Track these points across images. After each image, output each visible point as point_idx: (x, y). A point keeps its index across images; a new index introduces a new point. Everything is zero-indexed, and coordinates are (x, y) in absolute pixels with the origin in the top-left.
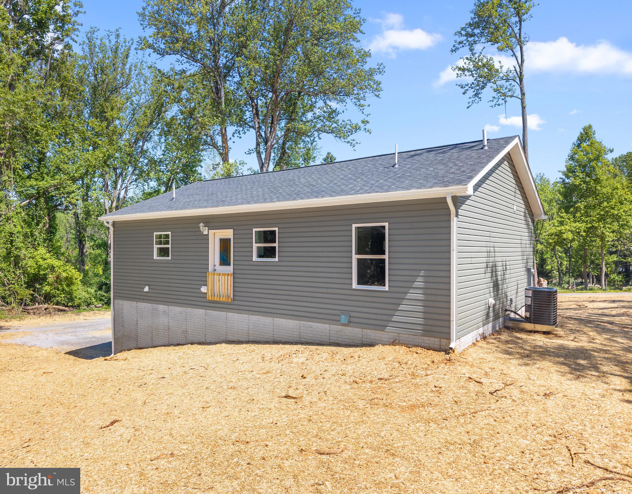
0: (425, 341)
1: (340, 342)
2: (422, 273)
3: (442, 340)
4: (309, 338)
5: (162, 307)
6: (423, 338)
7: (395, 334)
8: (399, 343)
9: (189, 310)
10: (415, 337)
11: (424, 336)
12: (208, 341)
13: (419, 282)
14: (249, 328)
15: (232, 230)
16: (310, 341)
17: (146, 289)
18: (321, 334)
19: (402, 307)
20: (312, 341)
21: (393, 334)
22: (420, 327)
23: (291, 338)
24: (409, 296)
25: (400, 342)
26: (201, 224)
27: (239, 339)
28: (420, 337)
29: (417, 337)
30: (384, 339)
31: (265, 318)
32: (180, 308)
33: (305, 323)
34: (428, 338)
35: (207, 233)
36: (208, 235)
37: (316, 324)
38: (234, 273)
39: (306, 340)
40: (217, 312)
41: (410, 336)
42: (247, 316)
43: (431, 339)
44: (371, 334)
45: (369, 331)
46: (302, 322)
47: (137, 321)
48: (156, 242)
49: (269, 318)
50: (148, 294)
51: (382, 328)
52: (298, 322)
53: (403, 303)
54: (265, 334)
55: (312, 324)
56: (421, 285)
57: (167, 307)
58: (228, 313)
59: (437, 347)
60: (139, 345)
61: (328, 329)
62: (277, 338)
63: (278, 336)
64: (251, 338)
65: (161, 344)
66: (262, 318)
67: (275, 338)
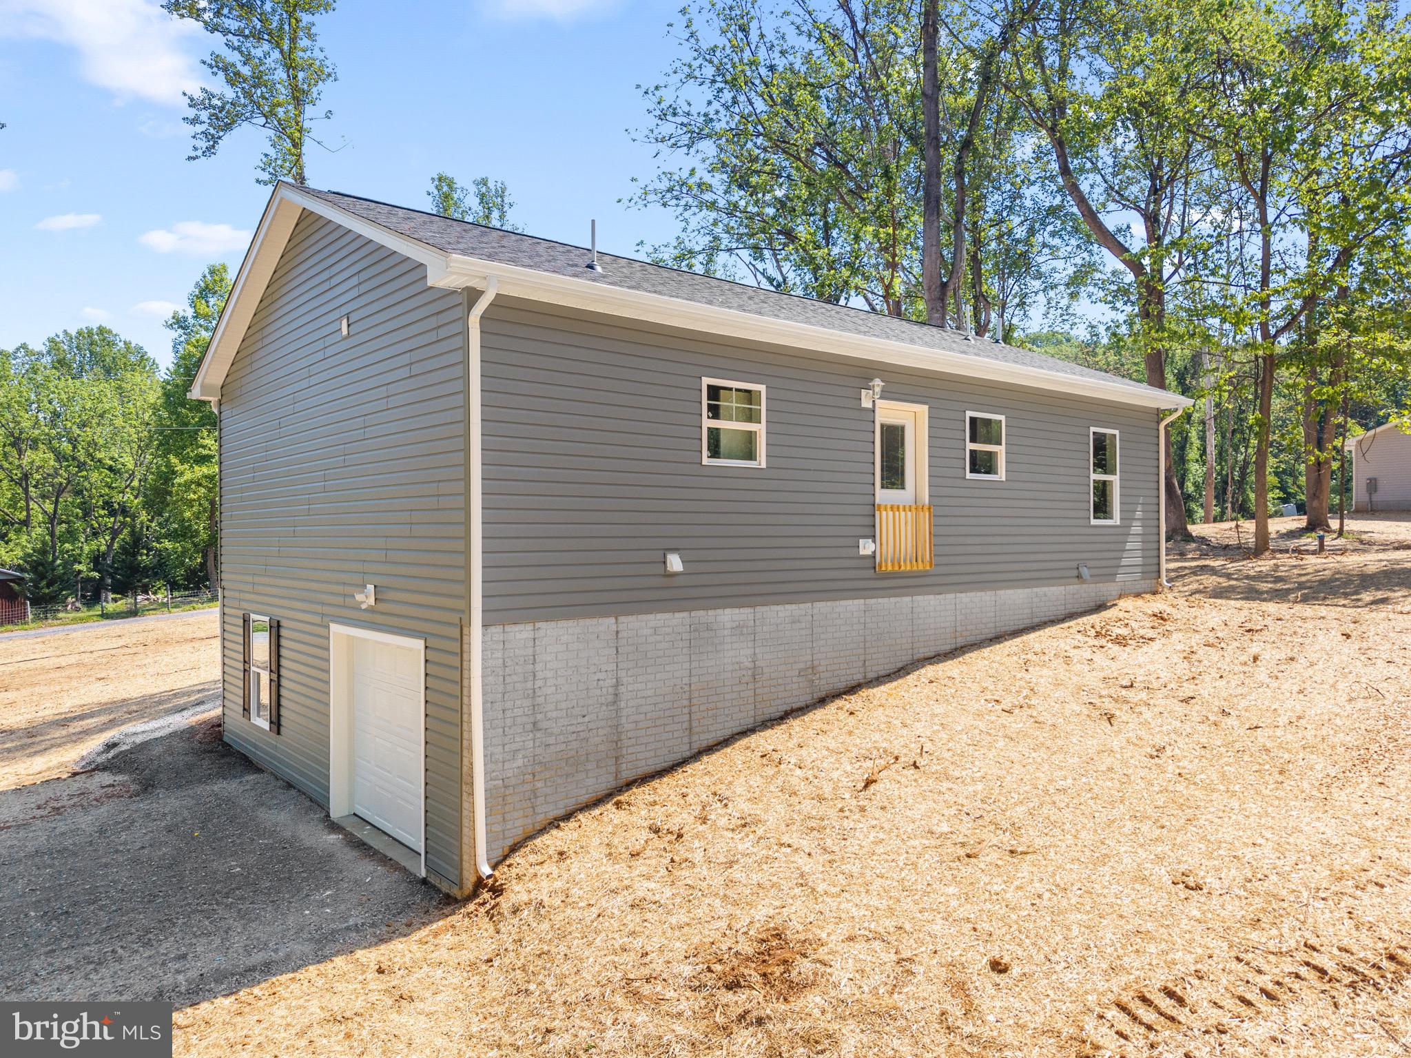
0: (1143, 586)
1: (1076, 610)
2: (1141, 500)
3: (1153, 581)
4: (1044, 614)
5: (728, 617)
6: (1141, 582)
7: (1122, 583)
8: (1124, 594)
9: (822, 607)
11: (1142, 579)
14: (957, 620)
15: (926, 407)
16: (1044, 619)
17: (674, 563)
18: (1056, 604)
19: (1127, 547)
22: (1140, 570)
23: (1020, 622)
24: (1132, 530)
25: (1127, 592)
26: (877, 382)
27: (938, 649)
31: (983, 593)
32: (793, 607)
33: (1038, 590)
35: (870, 405)
36: (872, 410)
37: (1051, 589)
40: (893, 600)
41: (1133, 582)
42: (953, 595)
43: (1146, 582)
44: (1103, 589)
45: (1102, 584)
46: (1034, 589)
48: (710, 409)
49: (989, 593)
50: (684, 580)
51: (1112, 577)
52: (1030, 590)
54: (983, 626)
55: (1045, 589)
56: (1141, 515)
57: (748, 611)
58: (915, 598)
59: (1149, 590)
60: (624, 774)
61: (1064, 593)
62: (1000, 627)
63: (1003, 624)
64: (960, 641)
65: (729, 731)
66: (979, 594)
67: (997, 630)
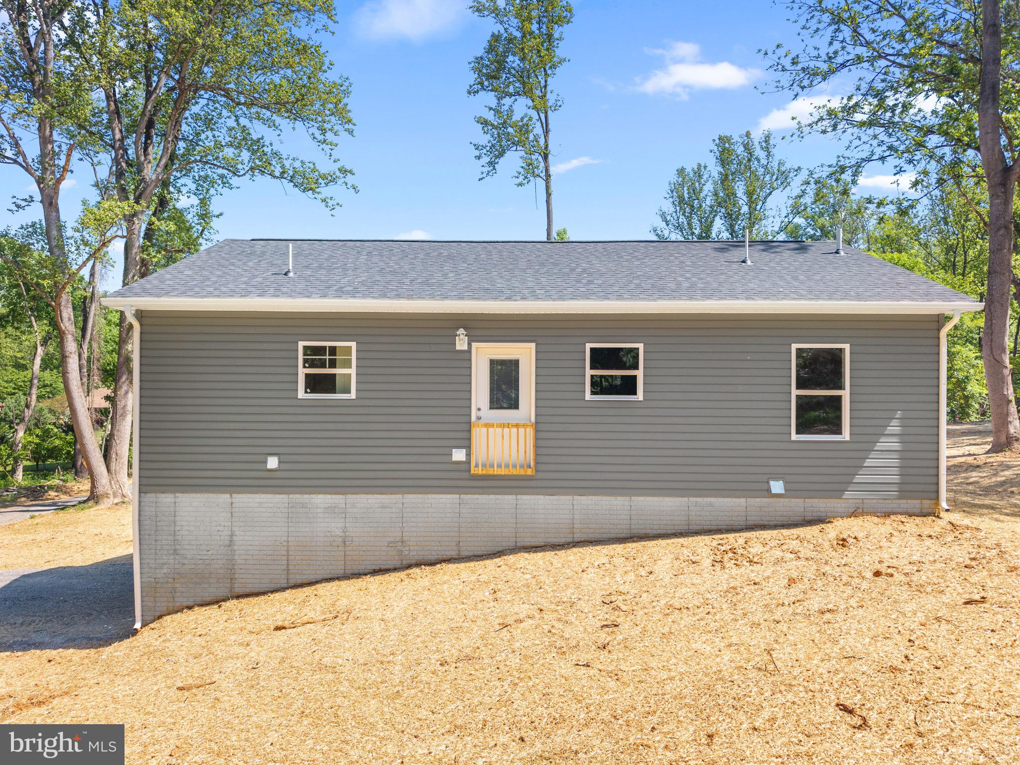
0: (901, 506)
1: (766, 523)
2: (899, 414)
3: (924, 501)
4: (708, 523)
5: (321, 500)
6: (897, 501)
7: (858, 501)
8: (863, 512)
9: (411, 499)
10: (887, 501)
11: (899, 498)
12: (465, 553)
13: (894, 427)
14: (573, 519)
15: (533, 345)
16: (709, 527)
17: (273, 463)
18: (730, 514)
19: (868, 463)
20: (713, 528)
21: (855, 501)
22: (895, 488)
23: (668, 527)
24: (879, 446)
25: (865, 511)
26: (461, 331)
27: (549, 540)
28: (894, 501)
29: (890, 501)
30: (840, 510)
31: (612, 498)
32: (383, 496)
33: (699, 500)
34: (905, 501)
35: (465, 347)
36: (469, 351)
37: (720, 499)
38: (537, 422)
39: (701, 527)
40: (492, 496)
41: (880, 501)
42: (570, 497)
43: (909, 501)
44: (819, 505)
45: (817, 500)
46: (692, 499)
47: (232, 535)
48: (305, 361)
49: (619, 498)
50: (279, 474)
51: (838, 493)
52: (686, 499)
53: (870, 457)
54: (611, 526)
55: (711, 499)
56: (897, 430)
57: (340, 496)
58: (519, 497)
59: (917, 511)
60: (237, 590)
61: (744, 504)
62: (638, 529)
63: (642, 527)
64: (578, 537)
65: (320, 577)
66: (604, 498)
67: (633, 531)
